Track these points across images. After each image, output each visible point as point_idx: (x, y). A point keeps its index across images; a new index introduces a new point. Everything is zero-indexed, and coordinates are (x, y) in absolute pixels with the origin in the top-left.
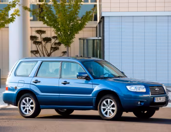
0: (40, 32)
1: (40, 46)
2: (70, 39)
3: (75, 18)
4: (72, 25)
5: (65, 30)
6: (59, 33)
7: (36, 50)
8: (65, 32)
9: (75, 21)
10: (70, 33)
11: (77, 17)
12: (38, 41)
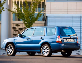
0: (18, 25)
1: (18, 32)
2: (31, 25)
3: (33, 15)
4: (32, 19)
5: (28, 21)
6: (25, 22)
7: (16, 34)
8: (28, 22)
9: (33, 16)
10: (31, 23)
11: (34, 15)
12: (16, 29)
